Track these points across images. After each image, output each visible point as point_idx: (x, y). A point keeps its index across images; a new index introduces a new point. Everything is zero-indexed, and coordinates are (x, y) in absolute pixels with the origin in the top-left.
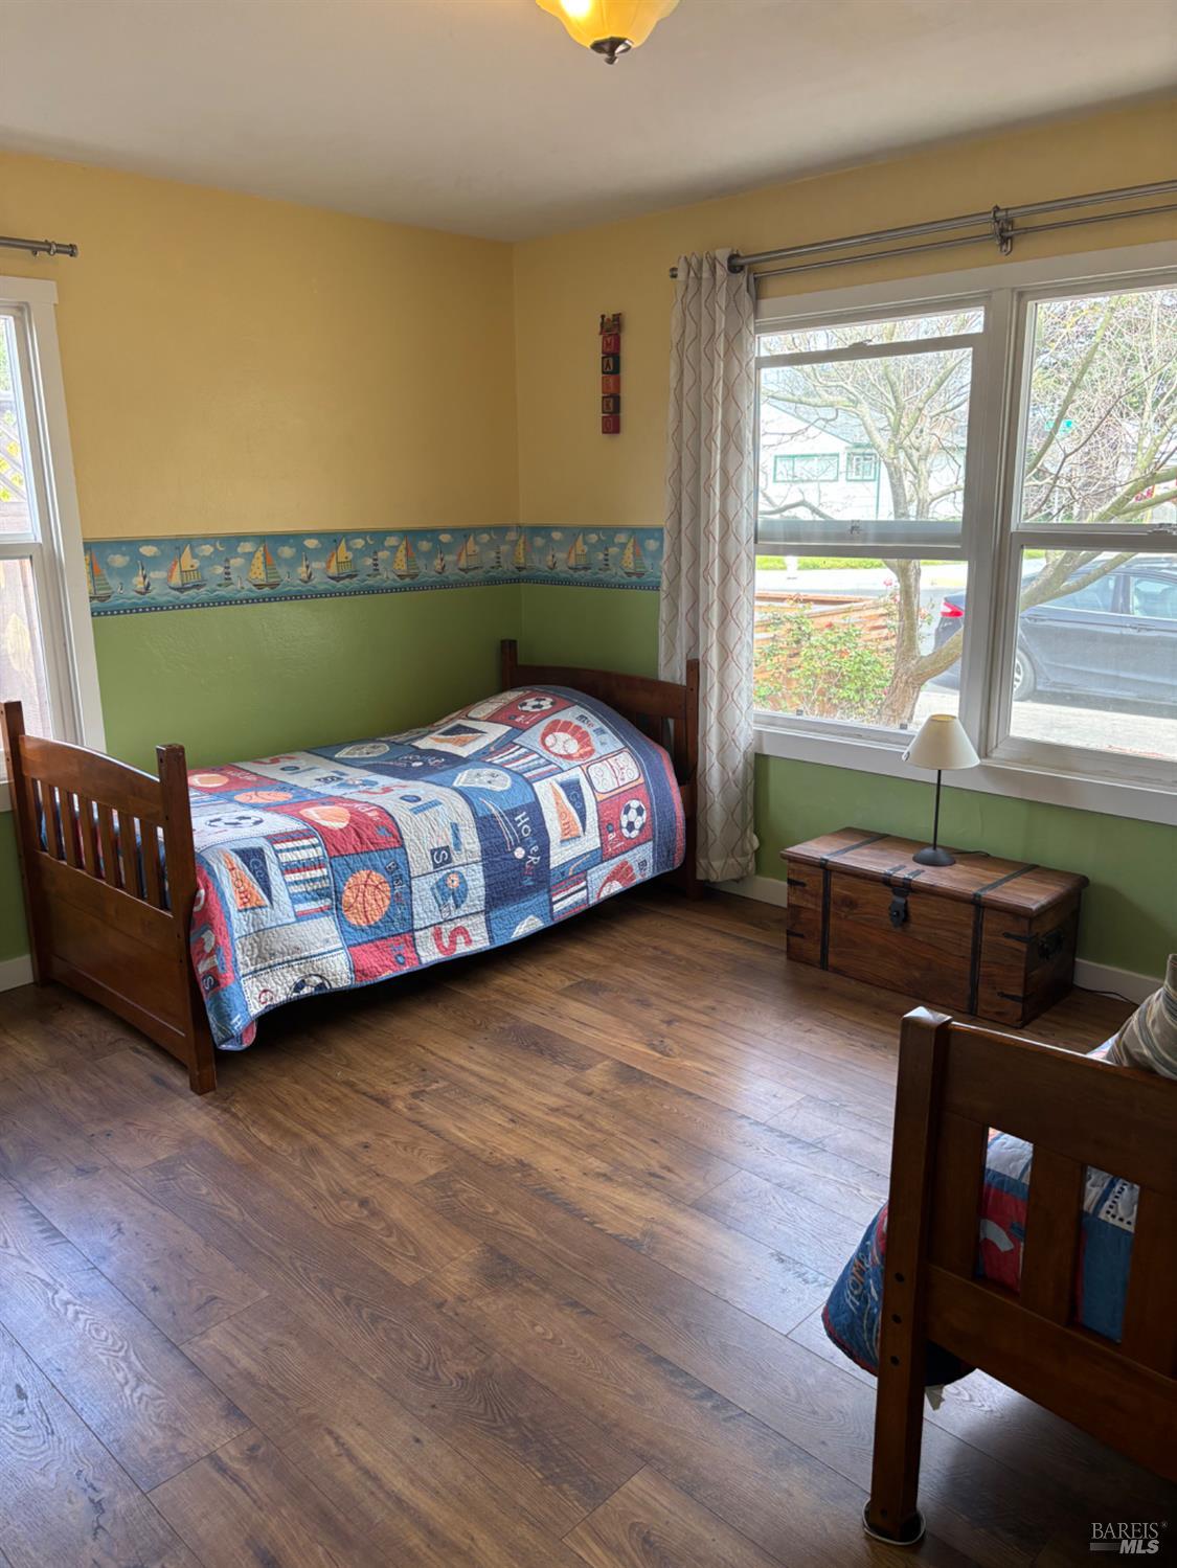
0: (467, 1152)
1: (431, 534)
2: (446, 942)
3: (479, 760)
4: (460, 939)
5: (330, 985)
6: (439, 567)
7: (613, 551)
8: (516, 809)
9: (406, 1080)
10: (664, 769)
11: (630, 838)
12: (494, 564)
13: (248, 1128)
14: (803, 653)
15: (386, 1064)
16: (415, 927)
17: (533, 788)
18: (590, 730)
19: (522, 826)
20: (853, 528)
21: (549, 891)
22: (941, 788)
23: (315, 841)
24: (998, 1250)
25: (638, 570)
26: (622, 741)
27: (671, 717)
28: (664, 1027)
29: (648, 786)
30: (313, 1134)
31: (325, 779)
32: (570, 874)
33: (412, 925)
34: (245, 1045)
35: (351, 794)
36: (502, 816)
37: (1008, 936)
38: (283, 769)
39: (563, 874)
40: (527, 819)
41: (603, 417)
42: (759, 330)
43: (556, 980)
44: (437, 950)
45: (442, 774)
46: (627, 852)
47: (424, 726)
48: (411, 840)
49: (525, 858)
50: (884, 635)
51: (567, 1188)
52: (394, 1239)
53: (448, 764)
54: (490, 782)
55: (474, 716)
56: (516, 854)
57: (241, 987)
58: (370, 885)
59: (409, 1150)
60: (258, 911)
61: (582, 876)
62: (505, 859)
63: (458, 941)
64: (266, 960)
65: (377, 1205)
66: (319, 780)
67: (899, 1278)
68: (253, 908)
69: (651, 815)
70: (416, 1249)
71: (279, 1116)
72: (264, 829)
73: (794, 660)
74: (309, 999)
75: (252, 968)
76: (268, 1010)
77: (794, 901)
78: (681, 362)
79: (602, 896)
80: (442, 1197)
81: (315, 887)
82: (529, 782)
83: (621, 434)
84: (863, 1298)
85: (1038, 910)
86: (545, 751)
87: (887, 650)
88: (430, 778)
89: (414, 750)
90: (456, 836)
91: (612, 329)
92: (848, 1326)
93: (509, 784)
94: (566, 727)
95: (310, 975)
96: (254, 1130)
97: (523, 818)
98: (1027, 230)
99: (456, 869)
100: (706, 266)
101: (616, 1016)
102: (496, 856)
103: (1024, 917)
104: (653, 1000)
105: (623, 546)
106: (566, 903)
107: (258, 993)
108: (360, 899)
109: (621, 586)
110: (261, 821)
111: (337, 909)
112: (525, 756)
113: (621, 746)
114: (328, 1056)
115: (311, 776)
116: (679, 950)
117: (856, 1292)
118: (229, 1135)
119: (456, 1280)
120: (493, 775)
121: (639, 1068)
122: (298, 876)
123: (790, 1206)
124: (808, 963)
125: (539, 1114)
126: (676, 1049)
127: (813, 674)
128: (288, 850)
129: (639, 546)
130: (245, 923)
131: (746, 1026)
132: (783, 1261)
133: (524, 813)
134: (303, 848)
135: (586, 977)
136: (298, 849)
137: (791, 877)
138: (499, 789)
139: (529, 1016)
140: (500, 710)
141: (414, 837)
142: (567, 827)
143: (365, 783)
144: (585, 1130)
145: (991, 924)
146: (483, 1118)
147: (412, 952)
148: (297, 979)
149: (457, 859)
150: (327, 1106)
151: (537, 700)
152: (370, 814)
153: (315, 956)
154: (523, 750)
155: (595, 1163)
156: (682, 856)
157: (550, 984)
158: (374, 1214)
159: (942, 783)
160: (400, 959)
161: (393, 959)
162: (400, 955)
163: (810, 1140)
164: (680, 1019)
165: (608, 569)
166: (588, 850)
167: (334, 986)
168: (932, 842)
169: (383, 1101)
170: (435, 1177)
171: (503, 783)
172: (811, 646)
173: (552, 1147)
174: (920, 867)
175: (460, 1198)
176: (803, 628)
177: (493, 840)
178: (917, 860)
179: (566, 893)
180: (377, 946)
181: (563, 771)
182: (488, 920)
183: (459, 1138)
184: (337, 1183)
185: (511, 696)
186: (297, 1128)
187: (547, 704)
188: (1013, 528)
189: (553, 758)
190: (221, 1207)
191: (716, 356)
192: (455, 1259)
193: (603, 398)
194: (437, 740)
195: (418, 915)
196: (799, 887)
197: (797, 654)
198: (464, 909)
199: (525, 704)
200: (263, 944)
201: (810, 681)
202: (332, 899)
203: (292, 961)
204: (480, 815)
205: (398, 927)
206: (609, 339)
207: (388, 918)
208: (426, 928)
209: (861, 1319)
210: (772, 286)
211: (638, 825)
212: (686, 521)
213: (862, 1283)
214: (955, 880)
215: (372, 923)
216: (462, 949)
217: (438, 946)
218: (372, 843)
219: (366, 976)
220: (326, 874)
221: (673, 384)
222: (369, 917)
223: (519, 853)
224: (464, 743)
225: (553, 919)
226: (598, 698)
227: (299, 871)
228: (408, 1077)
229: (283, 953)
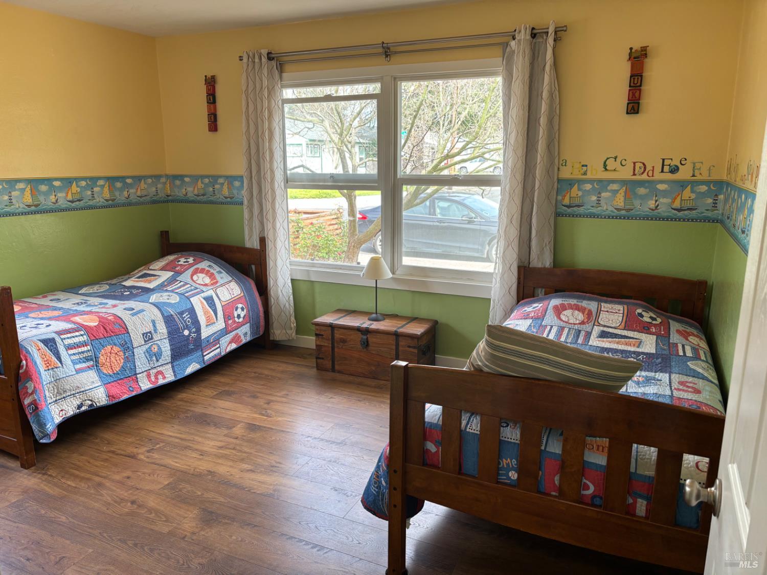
0: (182, 471)
1: (121, 179)
2: (153, 379)
3: (160, 289)
4: (160, 377)
5: (96, 404)
6: (126, 196)
7: (217, 186)
8: (183, 311)
9: (143, 445)
10: (252, 288)
11: (239, 322)
12: (155, 194)
13: (60, 480)
14: (300, 237)
15: (130, 440)
16: (137, 372)
17: (190, 301)
18: (215, 272)
19: (186, 320)
20: (331, 177)
21: (202, 350)
22: (378, 289)
23: (82, 333)
24: (431, 452)
25: (231, 195)
26: (231, 277)
27: (253, 264)
28: (266, 406)
29: (245, 297)
30: (97, 477)
31: (78, 304)
32: (212, 341)
33: (136, 371)
34: (52, 440)
35: (94, 309)
36: (176, 315)
37: (409, 347)
38: (51, 300)
39: (208, 341)
40: (189, 316)
41: (209, 124)
42: (284, 86)
43: (209, 392)
44: (149, 383)
45: (141, 297)
46: (237, 329)
47: (125, 275)
48: (132, 329)
49: (189, 335)
50: (336, 228)
51: (235, 478)
52: (154, 515)
53: (143, 292)
54: (168, 299)
55: (153, 268)
56: (184, 333)
57: (49, 409)
58: (113, 353)
59: (152, 475)
60: (55, 369)
61: (217, 342)
62: (179, 336)
63: (159, 378)
64: (61, 395)
65: (141, 503)
66: (75, 304)
67: (395, 471)
68: (52, 369)
69: (248, 311)
70: (165, 516)
71: (77, 472)
72: (52, 328)
73: (297, 240)
74: (85, 412)
75: (54, 399)
76: (64, 420)
77: (318, 343)
78: (247, 100)
79: (227, 351)
80: (174, 493)
81: (84, 356)
82: (188, 298)
83: (218, 132)
84: (379, 487)
85: (421, 334)
86: (193, 283)
87: (337, 234)
88: (136, 299)
89: (123, 287)
90: (154, 326)
91: (211, 83)
92: (373, 501)
93: (178, 299)
94: (202, 271)
95: (85, 400)
96: (63, 481)
97: (187, 315)
98: (396, 53)
99: (156, 342)
100: (257, 57)
101: (242, 404)
102: (175, 335)
103: (415, 338)
104: (259, 395)
105: (222, 184)
106: (210, 356)
107: (59, 412)
108: (108, 360)
109: (222, 203)
110: (50, 325)
111: (96, 366)
112: (184, 286)
113: (231, 279)
114: (96, 441)
115: (69, 302)
116: (266, 372)
117: (376, 486)
118: (50, 485)
119: (189, 526)
120: (169, 296)
121: (258, 424)
122: (74, 351)
123: (336, 468)
124: (326, 370)
125: (215, 450)
126: (273, 413)
127: (306, 246)
128: (68, 338)
129: (230, 185)
130: (49, 376)
131: (303, 400)
132: (337, 490)
133: (187, 313)
134: (76, 336)
135: (223, 389)
136: (73, 337)
137: (317, 332)
138: (173, 302)
139: (199, 409)
140: (167, 264)
141: (133, 328)
142: (208, 319)
143: (101, 304)
144: (238, 454)
145: (402, 342)
146: (186, 456)
147: (136, 385)
148: (78, 403)
149: (156, 337)
150: (102, 463)
151: (185, 259)
152: (109, 318)
153: (87, 390)
154: (182, 283)
155: (246, 466)
156: (263, 329)
157: (207, 394)
158: (140, 506)
159: (378, 286)
160: (131, 388)
161: (127, 389)
162: (130, 387)
163: (339, 441)
164: (272, 401)
165: (215, 195)
166: (219, 329)
167: (98, 404)
168: (375, 312)
169: (133, 457)
170: (168, 484)
171: (175, 299)
172: (304, 233)
173: (223, 463)
174: (372, 322)
175: (183, 491)
176: (299, 225)
177: (173, 327)
178: (370, 320)
179: (210, 351)
180: (119, 383)
181: (204, 292)
182: (173, 367)
183: (177, 466)
184: (117, 497)
185: (171, 258)
186: (88, 476)
187: (191, 260)
188: (398, 177)
189: (198, 286)
190: (55, 518)
191: (264, 97)
192: (186, 517)
193: (208, 115)
194: (134, 281)
195: (138, 366)
196: (321, 337)
197: (298, 237)
198: (161, 362)
199: (180, 261)
200: (59, 386)
201: (306, 249)
202: (93, 361)
203: (76, 394)
204: (165, 315)
205: (128, 373)
206: (209, 87)
207: (123, 369)
208: (142, 372)
209: (378, 496)
210: (287, 67)
211: (242, 316)
212: (254, 174)
213: (378, 481)
214: (385, 326)
215: (115, 372)
216: (161, 382)
217: (149, 381)
218: (112, 332)
219: (114, 398)
220: (89, 349)
221: (244, 110)
222: (114, 369)
223: (186, 333)
224: (150, 282)
225: (204, 363)
226: (215, 256)
227: (75, 348)
228: (143, 444)
229: (70, 390)
